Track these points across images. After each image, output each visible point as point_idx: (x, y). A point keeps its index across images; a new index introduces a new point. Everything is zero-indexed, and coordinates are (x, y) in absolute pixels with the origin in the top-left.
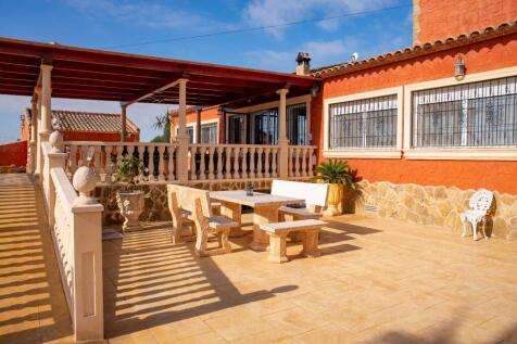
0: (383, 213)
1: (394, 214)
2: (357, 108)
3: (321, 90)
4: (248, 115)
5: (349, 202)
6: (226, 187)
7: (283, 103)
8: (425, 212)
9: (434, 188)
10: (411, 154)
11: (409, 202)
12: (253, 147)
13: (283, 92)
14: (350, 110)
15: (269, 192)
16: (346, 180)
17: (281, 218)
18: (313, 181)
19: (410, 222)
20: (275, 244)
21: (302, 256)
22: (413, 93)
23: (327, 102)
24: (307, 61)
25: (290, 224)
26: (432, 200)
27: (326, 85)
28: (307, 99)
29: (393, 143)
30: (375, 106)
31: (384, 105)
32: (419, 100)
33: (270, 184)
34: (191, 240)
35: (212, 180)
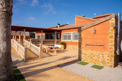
0: (69, 49)
1: (71, 49)
2: (66, 34)
3: (61, 32)
4: (50, 34)
5: (65, 48)
6: (50, 45)
7: (56, 33)
8: (74, 49)
9: (75, 46)
10: (73, 41)
11: (72, 47)
12: (50, 40)
13: (56, 32)
14: (65, 35)
15: (54, 46)
16: (65, 44)
17: (56, 49)
18: (60, 45)
19: (73, 50)
20: (55, 52)
21: (58, 53)
22: (73, 33)
23: (62, 33)
24: (59, 24)
25: (57, 49)
26: (75, 47)
27: (62, 31)
28: (59, 32)
29: (71, 40)
30: (68, 34)
31: (70, 34)
32: (74, 34)
33: (54, 45)
34: (45, 52)
35: (47, 44)
